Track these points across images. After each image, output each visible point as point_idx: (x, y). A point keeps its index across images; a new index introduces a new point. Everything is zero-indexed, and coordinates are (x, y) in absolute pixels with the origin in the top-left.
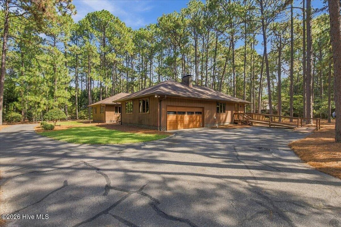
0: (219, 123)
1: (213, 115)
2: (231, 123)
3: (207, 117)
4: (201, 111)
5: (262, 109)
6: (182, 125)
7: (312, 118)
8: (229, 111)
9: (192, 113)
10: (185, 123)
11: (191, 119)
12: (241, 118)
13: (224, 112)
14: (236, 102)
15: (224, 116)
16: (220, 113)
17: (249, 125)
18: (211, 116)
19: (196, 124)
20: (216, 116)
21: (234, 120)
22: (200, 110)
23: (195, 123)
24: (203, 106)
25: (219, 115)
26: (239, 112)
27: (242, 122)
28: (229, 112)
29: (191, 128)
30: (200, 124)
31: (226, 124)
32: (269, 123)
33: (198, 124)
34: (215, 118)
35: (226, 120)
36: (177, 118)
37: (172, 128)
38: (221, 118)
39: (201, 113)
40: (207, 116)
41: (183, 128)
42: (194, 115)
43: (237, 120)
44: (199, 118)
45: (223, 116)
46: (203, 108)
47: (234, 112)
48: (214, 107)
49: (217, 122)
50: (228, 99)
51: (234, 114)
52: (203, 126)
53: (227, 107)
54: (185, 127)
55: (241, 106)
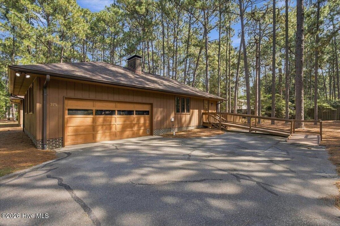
0: (180, 128)
1: (170, 116)
2: (198, 127)
3: (159, 119)
4: (148, 110)
5: (238, 108)
6: (108, 134)
7: (303, 120)
8: (195, 110)
9: (130, 113)
10: (113, 130)
11: (128, 122)
12: (212, 120)
13: (188, 111)
14: (204, 97)
15: (188, 117)
16: (182, 112)
17: (222, 129)
18: (166, 118)
19: (139, 130)
20: (175, 118)
21: (204, 123)
22: (146, 108)
23: (135, 128)
24: (151, 102)
25: (179, 115)
26: (210, 111)
27: (213, 125)
28: (196, 112)
29: (128, 137)
30: (145, 130)
31: (190, 128)
32: (249, 127)
33: (141, 131)
34: (173, 120)
35: (191, 123)
36: (94, 121)
37: (80, 140)
38: (183, 120)
39: (148, 112)
40: (158, 116)
41: (108, 138)
42: (135, 116)
43: (207, 123)
44: (145, 120)
45: (185, 117)
46: (151, 105)
47: (202, 111)
48: (172, 104)
49: (177, 126)
50: (194, 93)
51: (203, 114)
52: (151, 134)
53: (192, 103)
54: (114, 136)
55: (212, 104)
